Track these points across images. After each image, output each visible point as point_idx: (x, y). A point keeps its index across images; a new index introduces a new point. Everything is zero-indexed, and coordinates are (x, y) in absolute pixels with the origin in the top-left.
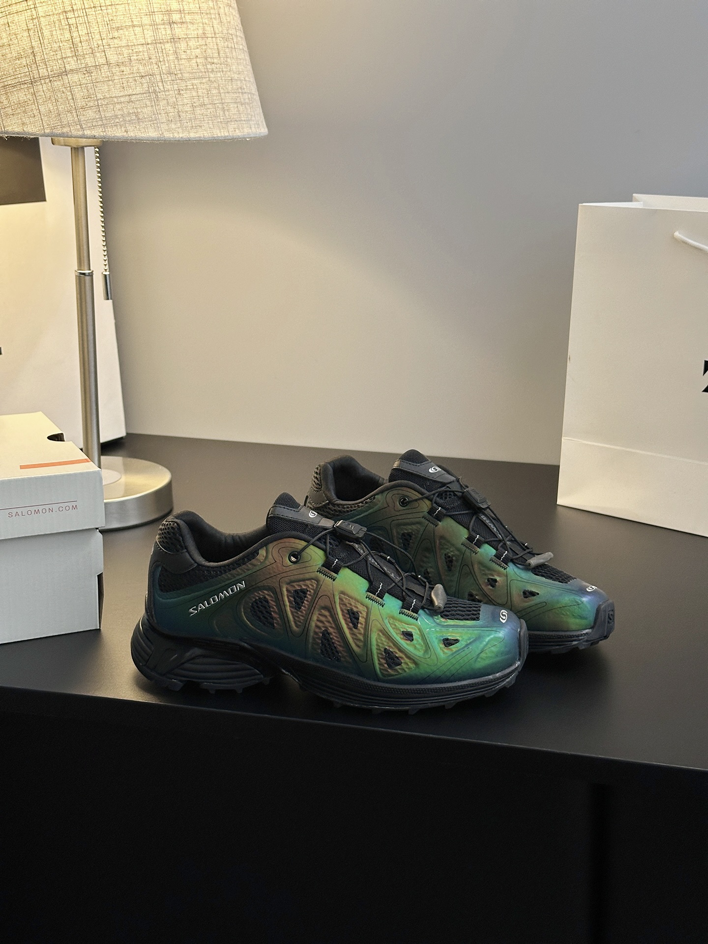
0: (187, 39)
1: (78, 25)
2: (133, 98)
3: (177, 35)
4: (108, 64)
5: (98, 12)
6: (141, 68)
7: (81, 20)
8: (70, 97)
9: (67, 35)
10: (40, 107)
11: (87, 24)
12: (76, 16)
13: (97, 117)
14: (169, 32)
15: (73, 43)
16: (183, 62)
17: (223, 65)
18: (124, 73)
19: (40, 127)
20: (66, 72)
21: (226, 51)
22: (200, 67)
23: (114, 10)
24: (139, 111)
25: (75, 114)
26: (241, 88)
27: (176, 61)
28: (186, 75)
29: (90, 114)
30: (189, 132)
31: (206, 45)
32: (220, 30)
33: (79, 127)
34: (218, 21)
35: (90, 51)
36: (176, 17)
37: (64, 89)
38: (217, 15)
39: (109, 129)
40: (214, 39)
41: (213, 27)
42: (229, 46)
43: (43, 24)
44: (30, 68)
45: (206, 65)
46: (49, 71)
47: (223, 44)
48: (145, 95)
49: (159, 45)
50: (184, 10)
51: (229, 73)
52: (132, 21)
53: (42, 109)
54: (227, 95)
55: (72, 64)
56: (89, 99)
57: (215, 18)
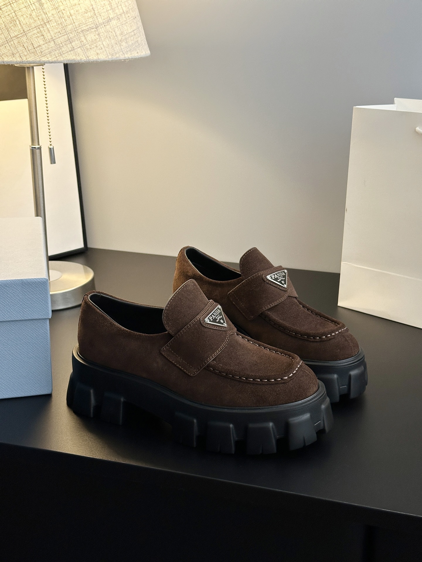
4: (124, 13)
8: (115, 35)
10: (103, 42)
13: (127, 45)
18: (130, 17)
19: (106, 55)
20: (110, 19)
24: (138, 39)
25: (119, 45)
29: (124, 44)
33: (122, 53)
37: (111, 30)
39: (133, 52)
44: (93, 19)
46: (103, 19)
48: (137, 30)
53: (104, 43)
56: (122, 35)
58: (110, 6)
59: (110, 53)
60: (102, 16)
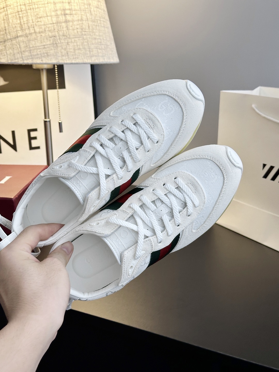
0: (73, 21)
1: (23, 17)
2: (46, 46)
3: (68, 20)
4: (35, 32)
5: (32, 11)
6: (50, 34)
7: (25, 15)
8: (19, 47)
9: (19, 21)
11: (27, 17)
12: (23, 13)
13: (30, 54)
14: (64, 18)
15: (21, 25)
16: (70, 31)
17: (91, 33)
18: (42, 36)
20: (18, 37)
22: (79, 33)
23: (39, 10)
24: (48, 52)
25: (20, 54)
26: (100, 42)
27: (67, 31)
28: (71, 36)
29: (27, 54)
30: (72, 61)
31: (82, 24)
32: (90, 17)
33: (22, 59)
35: (27, 28)
36: (68, 12)
37: (17, 44)
38: (89, 12)
40: (87, 22)
41: (87, 16)
42: (95, 24)
43: (9, 18)
45: (82, 32)
46: (11, 37)
48: (51, 45)
49: (59, 24)
50: (72, 9)
51: (94, 36)
52: (47, 14)
53: (8, 52)
54: (92, 45)
55: (20, 33)
56: (26, 48)
57: (88, 13)
58: (20, 28)
59: (10, 59)
60: (11, 35)
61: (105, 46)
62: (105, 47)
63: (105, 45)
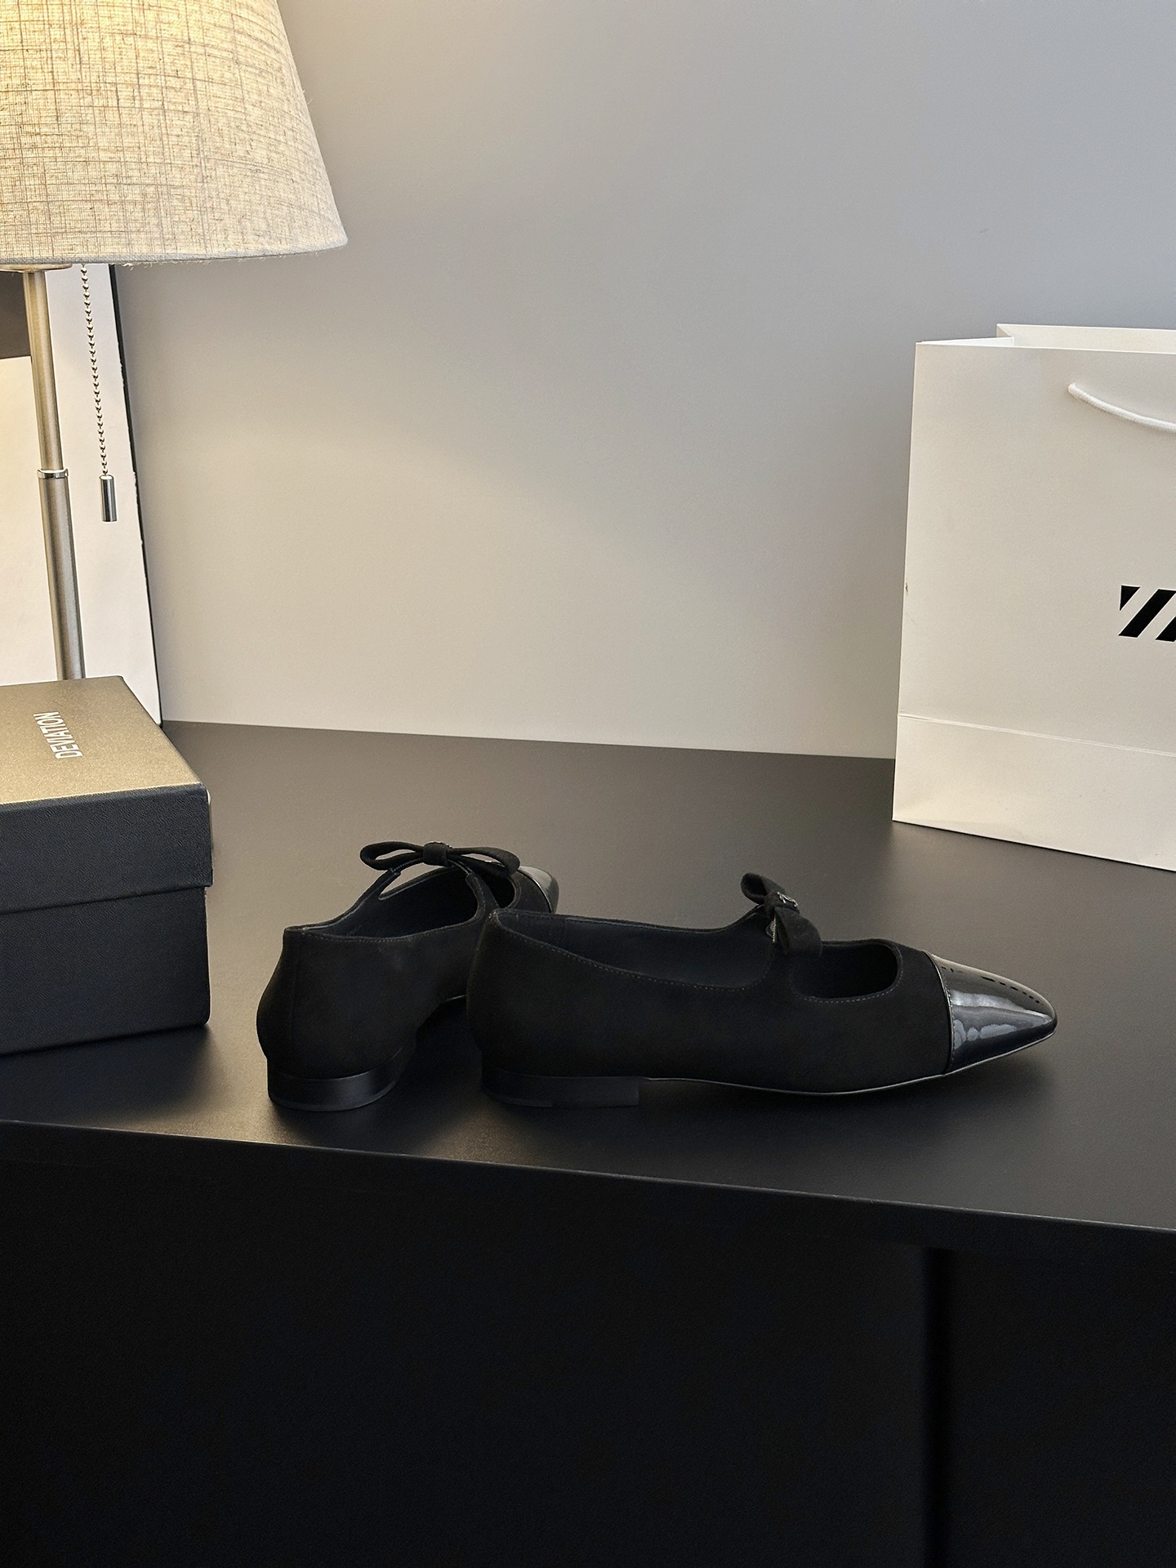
17: (66, 138)
21: (83, 112)
26: (117, 176)
31: (26, 103)
32: (74, 77)
34: (69, 62)
38: (71, 54)
40: (50, 94)
41: (52, 72)
45: (18, 138)
47: (74, 101)
51: (83, 151)
54: (63, 187)
57: (65, 59)
61: (151, 189)
62: (145, 195)
63: (147, 185)
